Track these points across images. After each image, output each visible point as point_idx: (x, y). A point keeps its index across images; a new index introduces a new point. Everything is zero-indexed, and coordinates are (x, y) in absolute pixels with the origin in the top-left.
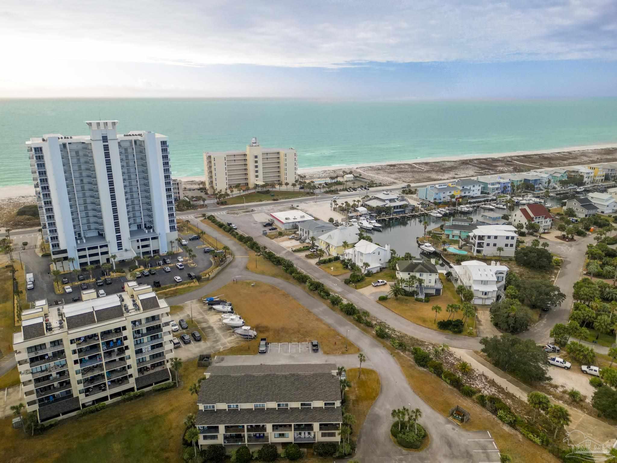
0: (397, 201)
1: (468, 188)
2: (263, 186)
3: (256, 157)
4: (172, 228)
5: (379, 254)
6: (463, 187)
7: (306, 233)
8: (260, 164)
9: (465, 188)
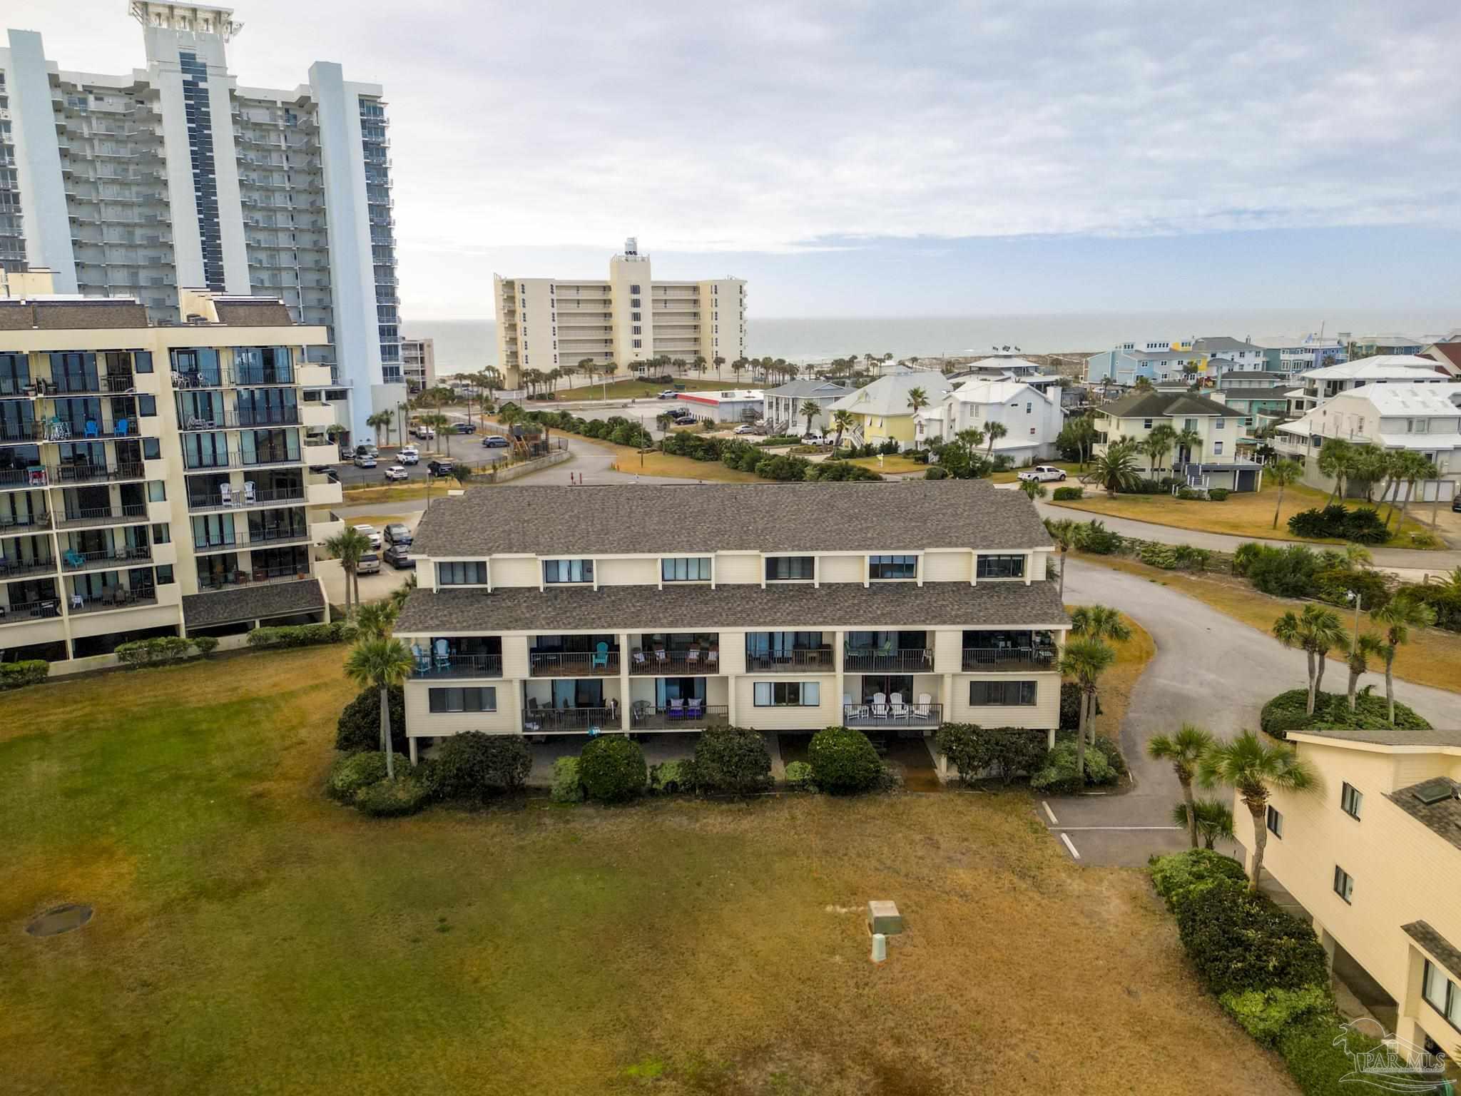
0: (1036, 374)
1: (1228, 357)
2: (653, 364)
3: (635, 289)
4: (390, 374)
5: (1029, 411)
6: (1213, 355)
7: (787, 408)
8: (646, 309)
9: (1218, 356)
